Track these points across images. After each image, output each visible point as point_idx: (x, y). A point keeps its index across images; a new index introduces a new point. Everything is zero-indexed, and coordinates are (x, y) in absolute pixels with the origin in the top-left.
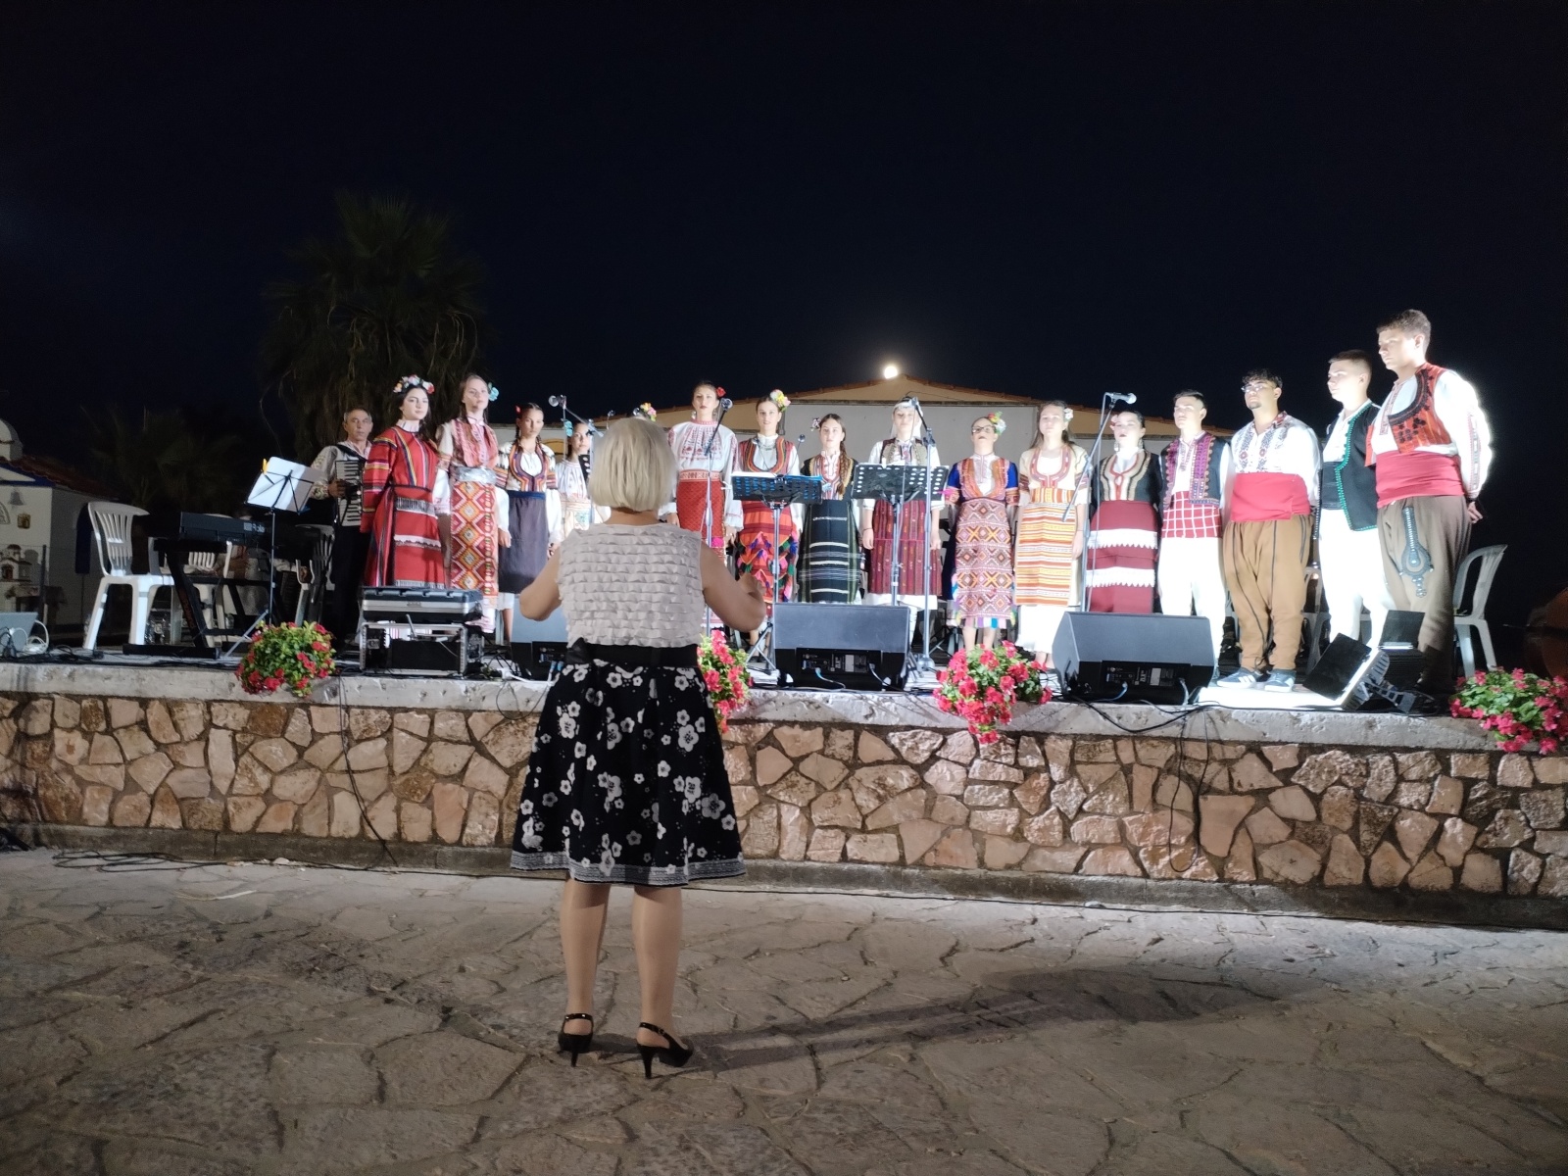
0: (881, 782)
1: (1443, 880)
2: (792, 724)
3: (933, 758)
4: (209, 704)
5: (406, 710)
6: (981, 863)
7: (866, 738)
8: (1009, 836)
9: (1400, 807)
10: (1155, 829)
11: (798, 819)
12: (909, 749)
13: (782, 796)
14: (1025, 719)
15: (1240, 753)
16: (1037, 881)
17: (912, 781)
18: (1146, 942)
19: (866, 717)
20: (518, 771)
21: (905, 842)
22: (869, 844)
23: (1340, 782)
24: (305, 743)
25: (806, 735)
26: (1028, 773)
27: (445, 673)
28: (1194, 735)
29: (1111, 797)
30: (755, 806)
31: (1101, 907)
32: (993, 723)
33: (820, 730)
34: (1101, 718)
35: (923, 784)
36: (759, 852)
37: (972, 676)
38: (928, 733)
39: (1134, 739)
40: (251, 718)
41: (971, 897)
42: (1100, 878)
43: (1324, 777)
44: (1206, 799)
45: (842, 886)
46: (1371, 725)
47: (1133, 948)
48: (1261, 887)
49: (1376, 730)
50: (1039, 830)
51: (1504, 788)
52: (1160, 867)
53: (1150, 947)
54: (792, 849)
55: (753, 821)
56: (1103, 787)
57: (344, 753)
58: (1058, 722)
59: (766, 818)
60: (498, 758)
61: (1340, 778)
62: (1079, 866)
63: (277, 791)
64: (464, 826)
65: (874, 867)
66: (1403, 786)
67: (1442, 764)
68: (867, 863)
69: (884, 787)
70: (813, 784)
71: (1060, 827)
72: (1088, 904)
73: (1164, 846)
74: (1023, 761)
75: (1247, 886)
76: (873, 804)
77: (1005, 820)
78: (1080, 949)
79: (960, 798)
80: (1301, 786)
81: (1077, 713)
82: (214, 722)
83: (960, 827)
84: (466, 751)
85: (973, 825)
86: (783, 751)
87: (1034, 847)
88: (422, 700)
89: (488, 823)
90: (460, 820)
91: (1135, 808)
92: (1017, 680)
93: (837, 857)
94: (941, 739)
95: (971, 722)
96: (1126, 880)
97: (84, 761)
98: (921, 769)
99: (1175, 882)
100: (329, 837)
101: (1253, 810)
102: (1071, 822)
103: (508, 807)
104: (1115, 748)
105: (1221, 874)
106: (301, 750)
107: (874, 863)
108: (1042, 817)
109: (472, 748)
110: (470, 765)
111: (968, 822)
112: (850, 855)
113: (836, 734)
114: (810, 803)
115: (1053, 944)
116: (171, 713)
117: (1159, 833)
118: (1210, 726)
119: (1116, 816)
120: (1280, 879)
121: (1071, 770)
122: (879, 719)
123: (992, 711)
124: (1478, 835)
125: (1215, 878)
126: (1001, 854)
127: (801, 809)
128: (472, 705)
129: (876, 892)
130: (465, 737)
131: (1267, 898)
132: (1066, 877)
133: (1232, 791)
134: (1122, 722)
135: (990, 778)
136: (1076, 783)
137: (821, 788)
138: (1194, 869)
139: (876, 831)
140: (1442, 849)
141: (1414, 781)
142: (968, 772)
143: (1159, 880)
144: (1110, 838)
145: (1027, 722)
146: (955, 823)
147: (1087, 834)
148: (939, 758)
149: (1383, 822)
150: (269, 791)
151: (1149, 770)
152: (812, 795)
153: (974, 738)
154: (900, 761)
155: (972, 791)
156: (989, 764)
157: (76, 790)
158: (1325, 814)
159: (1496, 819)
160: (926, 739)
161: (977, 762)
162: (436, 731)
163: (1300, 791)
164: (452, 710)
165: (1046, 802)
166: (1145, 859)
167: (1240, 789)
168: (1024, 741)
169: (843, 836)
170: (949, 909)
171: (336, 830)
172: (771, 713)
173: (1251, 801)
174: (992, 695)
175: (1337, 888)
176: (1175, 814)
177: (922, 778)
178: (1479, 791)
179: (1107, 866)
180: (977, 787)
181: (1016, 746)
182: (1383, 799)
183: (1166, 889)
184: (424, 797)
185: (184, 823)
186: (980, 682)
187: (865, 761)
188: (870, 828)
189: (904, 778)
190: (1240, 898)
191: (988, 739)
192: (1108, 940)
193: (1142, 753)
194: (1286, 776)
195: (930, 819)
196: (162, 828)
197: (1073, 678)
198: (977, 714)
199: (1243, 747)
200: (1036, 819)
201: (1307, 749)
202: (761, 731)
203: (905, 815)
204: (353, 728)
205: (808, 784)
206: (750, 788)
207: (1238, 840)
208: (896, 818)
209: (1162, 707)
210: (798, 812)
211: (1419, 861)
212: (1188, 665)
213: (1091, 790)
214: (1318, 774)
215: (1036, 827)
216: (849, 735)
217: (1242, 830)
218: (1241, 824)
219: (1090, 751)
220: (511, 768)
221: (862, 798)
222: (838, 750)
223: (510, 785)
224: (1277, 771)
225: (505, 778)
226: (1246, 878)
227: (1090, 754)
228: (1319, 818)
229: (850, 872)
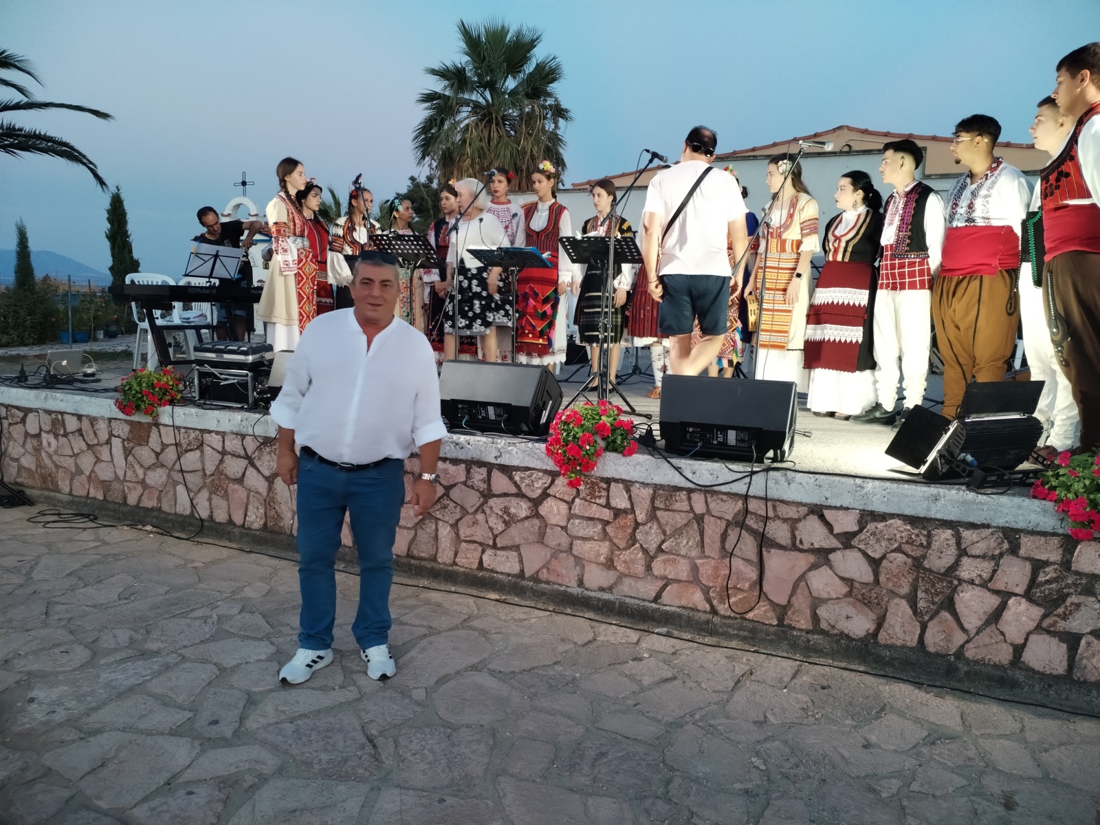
0: (506, 510)
1: (1003, 655)
3: (545, 495)
4: (110, 420)
5: (210, 432)
6: (581, 583)
7: (496, 474)
8: (602, 564)
9: (961, 581)
10: (721, 573)
11: (450, 531)
12: (527, 485)
13: (438, 514)
14: (614, 467)
15: (803, 514)
16: (622, 604)
17: (529, 512)
19: (496, 458)
20: (274, 479)
21: (524, 560)
22: (498, 558)
23: (898, 550)
24: (158, 450)
25: (452, 468)
26: (618, 513)
27: (240, 405)
28: (758, 493)
29: (685, 542)
30: (420, 521)
31: (669, 635)
33: (463, 466)
34: (675, 471)
35: (537, 515)
36: (423, 555)
38: (541, 474)
39: (706, 492)
40: (131, 431)
41: (568, 611)
42: (673, 609)
43: (883, 544)
44: (769, 552)
46: (936, 499)
48: (816, 637)
49: (939, 503)
50: (626, 562)
51: (1077, 573)
52: (726, 606)
54: (445, 555)
55: (420, 532)
56: (678, 532)
57: (179, 458)
58: (641, 473)
59: (428, 530)
60: (261, 469)
61: (900, 545)
62: (658, 596)
63: (148, 481)
64: (246, 515)
65: (500, 576)
66: (965, 560)
67: (1010, 542)
68: (496, 572)
69: (509, 515)
70: (459, 507)
71: (644, 562)
72: (657, 630)
74: (613, 503)
75: (804, 634)
76: (500, 527)
77: (599, 551)
79: (564, 528)
80: (860, 550)
81: (657, 466)
82: (113, 433)
83: (564, 552)
84: (244, 462)
85: (574, 552)
87: (622, 576)
88: (217, 426)
89: (259, 515)
90: (243, 511)
91: (707, 553)
93: (475, 566)
94: (550, 480)
96: (696, 613)
97: (56, 452)
98: (536, 503)
99: (736, 621)
100: (176, 513)
101: (814, 567)
102: (653, 558)
103: (269, 504)
104: (689, 499)
105: (781, 620)
106: (157, 455)
107: (502, 573)
108: (628, 551)
109: (246, 462)
110: (247, 472)
111: (571, 549)
112: (485, 565)
113: (475, 469)
114: (458, 520)
116: (93, 426)
119: (689, 558)
120: (835, 632)
121: (652, 516)
122: (505, 460)
124: (1045, 616)
125: (775, 622)
126: (596, 578)
127: (451, 525)
128: (244, 431)
130: (242, 453)
131: (821, 647)
132: (646, 604)
133: (794, 546)
134: (693, 478)
135: (587, 515)
136: (655, 525)
137: (464, 512)
138: (756, 612)
139: (503, 548)
140: (1003, 625)
141: (978, 557)
142: (570, 509)
143: (724, 617)
144: (684, 575)
145: (615, 471)
146: (562, 548)
147: (665, 570)
148: (549, 495)
149: (941, 592)
150: (143, 480)
151: (719, 521)
152: (458, 516)
155: (573, 524)
156: (586, 503)
157: (54, 470)
158: (882, 578)
159: (1068, 603)
160: (540, 479)
161: (577, 500)
162: (227, 448)
163: (859, 555)
164: (234, 434)
165: (633, 540)
166: (715, 598)
167: (801, 547)
168: (613, 485)
169: (480, 549)
171: (179, 510)
173: (812, 559)
175: (891, 647)
177: (538, 511)
178: (1049, 573)
179: (681, 599)
180: (577, 521)
181: (608, 490)
182: (943, 570)
183: (729, 626)
184: (223, 492)
185: (104, 497)
187: (496, 493)
188: (499, 546)
189: (521, 509)
193: (712, 506)
194: (847, 540)
195: (543, 543)
196: (95, 498)
199: (806, 509)
200: (624, 553)
201: (868, 516)
203: (524, 538)
204: (183, 442)
205: (455, 507)
207: (799, 591)
208: (517, 541)
209: (733, 466)
210: (449, 528)
211: (977, 634)
212: (760, 429)
213: (669, 533)
214: (878, 541)
215: (623, 559)
216: (484, 471)
217: (802, 584)
218: (802, 577)
219: (667, 499)
220: (269, 477)
221: (493, 521)
222: (476, 482)
223: (270, 489)
224: (838, 534)
225: (266, 484)
226: (804, 627)
227: (667, 503)
228: (877, 581)
229: (483, 578)
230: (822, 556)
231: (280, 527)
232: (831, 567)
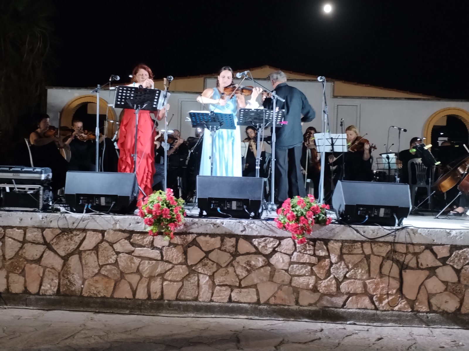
0: (248, 263)
2: (205, 235)
3: (274, 251)
5: (12, 227)
6: (297, 303)
7: (242, 241)
8: (310, 290)
10: (381, 286)
11: (207, 281)
12: (262, 247)
13: (200, 270)
14: (317, 233)
15: (422, 249)
16: (324, 311)
17: (264, 263)
18: (375, 339)
19: (242, 231)
20: (68, 258)
21: (260, 293)
22: (242, 294)
25: (212, 240)
26: (320, 259)
27: (32, 209)
28: (400, 241)
29: (360, 271)
30: (187, 275)
31: (355, 324)
32: (304, 234)
33: (219, 238)
34: (355, 232)
35: (269, 264)
36: (188, 298)
37: (293, 211)
38: (272, 239)
39: (371, 242)
41: (292, 319)
42: (354, 310)
43: (462, 261)
44: (405, 272)
45: (229, 314)
47: (368, 342)
48: (431, 314)
50: (325, 287)
52: (383, 305)
53: (377, 342)
54: (204, 296)
55: (185, 283)
56: (356, 266)
58: (335, 234)
59: (192, 281)
60: (58, 251)
62: (344, 304)
64: (41, 285)
65: (245, 305)
68: (241, 303)
69: (250, 265)
70: (215, 264)
71: (335, 285)
72: (348, 323)
73: (385, 294)
74: (317, 253)
75: (425, 314)
76: (244, 274)
77: (308, 282)
78: (342, 343)
79: (287, 271)
80: (451, 266)
81: (344, 230)
83: (286, 285)
84: (42, 248)
85: (293, 284)
86: (201, 248)
88: (20, 222)
89: (53, 284)
90: (39, 282)
91: (372, 276)
92: (315, 214)
93: (226, 300)
94: (278, 242)
95: (293, 234)
96: (367, 311)
98: (268, 257)
99: (390, 312)
101: (428, 277)
102: (341, 283)
103: (63, 276)
104: (362, 247)
105: (412, 308)
107: (245, 303)
108: (326, 280)
109: (45, 246)
110: (45, 255)
111: (291, 282)
112: (233, 299)
113: (227, 239)
114: (214, 273)
115: (330, 340)
117: (383, 288)
118: (407, 236)
119: (362, 280)
120: (440, 310)
121: (341, 258)
122: (248, 232)
123: (303, 228)
125: (410, 310)
126: (306, 298)
127: (210, 276)
128: (45, 225)
129: (246, 317)
130: (42, 241)
131: (434, 320)
132: (338, 309)
133: (418, 268)
134: (365, 234)
135: (302, 261)
136: (343, 263)
137: (219, 266)
138: (399, 306)
139: (246, 287)
142: (291, 258)
143: (383, 311)
144: (359, 290)
145: (319, 234)
146: (284, 283)
148: (277, 252)
151: (378, 257)
152: (215, 270)
153: (294, 242)
154: (258, 253)
155: (293, 267)
156: (301, 254)
158: (462, 279)
160: (271, 242)
161: (295, 253)
162: (27, 238)
163: (450, 268)
164: (35, 227)
165: (328, 273)
166: (376, 301)
167: (422, 267)
168: (318, 243)
169: (230, 290)
170: (280, 325)
172: (195, 229)
173: (427, 273)
174: (303, 220)
176: (391, 279)
177: (269, 261)
179: (358, 304)
180: (295, 266)
181: (314, 246)
183: (386, 315)
184: (21, 271)
186: (297, 214)
187: (241, 253)
188: (243, 286)
189: (260, 261)
190: (421, 319)
191: (301, 242)
192: (356, 339)
193: (375, 249)
194: (444, 260)
195: (272, 281)
197: (342, 213)
198: (296, 230)
199: (424, 247)
200: (324, 281)
201: (454, 248)
202: (190, 238)
203: (260, 279)
205: (213, 264)
206: (184, 266)
207: (421, 292)
208: (256, 281)
209: (385, 227)
210: (208, 278)
212: (398, 207)
213: (350, 267)
214: (459, 260)
215: (324, 285)
216: (233, 240)
217: (423, 287)
218: (422, 284)
219: (350, 248)
220: (65, 256)
221: (239, 271)
222: (228, 247)
223: (64, 265)
224: (440, 258)
225: (61, 261)
226: (425, 310)
227: (350, 250)
228: (459, 281)
229: (233, 308)
230: (432, 271)
231: (72, 291)
232: (437, 276)
